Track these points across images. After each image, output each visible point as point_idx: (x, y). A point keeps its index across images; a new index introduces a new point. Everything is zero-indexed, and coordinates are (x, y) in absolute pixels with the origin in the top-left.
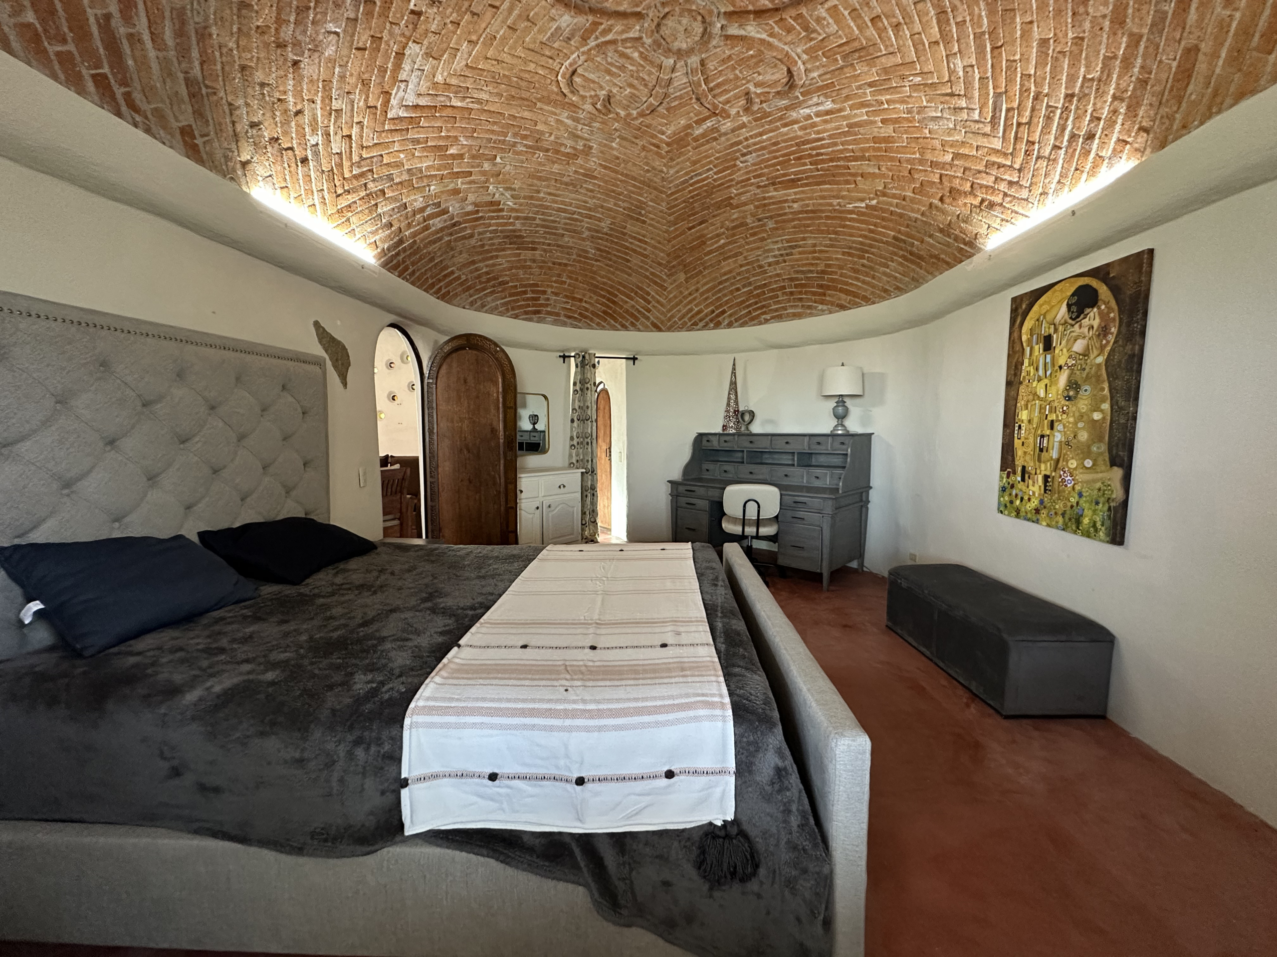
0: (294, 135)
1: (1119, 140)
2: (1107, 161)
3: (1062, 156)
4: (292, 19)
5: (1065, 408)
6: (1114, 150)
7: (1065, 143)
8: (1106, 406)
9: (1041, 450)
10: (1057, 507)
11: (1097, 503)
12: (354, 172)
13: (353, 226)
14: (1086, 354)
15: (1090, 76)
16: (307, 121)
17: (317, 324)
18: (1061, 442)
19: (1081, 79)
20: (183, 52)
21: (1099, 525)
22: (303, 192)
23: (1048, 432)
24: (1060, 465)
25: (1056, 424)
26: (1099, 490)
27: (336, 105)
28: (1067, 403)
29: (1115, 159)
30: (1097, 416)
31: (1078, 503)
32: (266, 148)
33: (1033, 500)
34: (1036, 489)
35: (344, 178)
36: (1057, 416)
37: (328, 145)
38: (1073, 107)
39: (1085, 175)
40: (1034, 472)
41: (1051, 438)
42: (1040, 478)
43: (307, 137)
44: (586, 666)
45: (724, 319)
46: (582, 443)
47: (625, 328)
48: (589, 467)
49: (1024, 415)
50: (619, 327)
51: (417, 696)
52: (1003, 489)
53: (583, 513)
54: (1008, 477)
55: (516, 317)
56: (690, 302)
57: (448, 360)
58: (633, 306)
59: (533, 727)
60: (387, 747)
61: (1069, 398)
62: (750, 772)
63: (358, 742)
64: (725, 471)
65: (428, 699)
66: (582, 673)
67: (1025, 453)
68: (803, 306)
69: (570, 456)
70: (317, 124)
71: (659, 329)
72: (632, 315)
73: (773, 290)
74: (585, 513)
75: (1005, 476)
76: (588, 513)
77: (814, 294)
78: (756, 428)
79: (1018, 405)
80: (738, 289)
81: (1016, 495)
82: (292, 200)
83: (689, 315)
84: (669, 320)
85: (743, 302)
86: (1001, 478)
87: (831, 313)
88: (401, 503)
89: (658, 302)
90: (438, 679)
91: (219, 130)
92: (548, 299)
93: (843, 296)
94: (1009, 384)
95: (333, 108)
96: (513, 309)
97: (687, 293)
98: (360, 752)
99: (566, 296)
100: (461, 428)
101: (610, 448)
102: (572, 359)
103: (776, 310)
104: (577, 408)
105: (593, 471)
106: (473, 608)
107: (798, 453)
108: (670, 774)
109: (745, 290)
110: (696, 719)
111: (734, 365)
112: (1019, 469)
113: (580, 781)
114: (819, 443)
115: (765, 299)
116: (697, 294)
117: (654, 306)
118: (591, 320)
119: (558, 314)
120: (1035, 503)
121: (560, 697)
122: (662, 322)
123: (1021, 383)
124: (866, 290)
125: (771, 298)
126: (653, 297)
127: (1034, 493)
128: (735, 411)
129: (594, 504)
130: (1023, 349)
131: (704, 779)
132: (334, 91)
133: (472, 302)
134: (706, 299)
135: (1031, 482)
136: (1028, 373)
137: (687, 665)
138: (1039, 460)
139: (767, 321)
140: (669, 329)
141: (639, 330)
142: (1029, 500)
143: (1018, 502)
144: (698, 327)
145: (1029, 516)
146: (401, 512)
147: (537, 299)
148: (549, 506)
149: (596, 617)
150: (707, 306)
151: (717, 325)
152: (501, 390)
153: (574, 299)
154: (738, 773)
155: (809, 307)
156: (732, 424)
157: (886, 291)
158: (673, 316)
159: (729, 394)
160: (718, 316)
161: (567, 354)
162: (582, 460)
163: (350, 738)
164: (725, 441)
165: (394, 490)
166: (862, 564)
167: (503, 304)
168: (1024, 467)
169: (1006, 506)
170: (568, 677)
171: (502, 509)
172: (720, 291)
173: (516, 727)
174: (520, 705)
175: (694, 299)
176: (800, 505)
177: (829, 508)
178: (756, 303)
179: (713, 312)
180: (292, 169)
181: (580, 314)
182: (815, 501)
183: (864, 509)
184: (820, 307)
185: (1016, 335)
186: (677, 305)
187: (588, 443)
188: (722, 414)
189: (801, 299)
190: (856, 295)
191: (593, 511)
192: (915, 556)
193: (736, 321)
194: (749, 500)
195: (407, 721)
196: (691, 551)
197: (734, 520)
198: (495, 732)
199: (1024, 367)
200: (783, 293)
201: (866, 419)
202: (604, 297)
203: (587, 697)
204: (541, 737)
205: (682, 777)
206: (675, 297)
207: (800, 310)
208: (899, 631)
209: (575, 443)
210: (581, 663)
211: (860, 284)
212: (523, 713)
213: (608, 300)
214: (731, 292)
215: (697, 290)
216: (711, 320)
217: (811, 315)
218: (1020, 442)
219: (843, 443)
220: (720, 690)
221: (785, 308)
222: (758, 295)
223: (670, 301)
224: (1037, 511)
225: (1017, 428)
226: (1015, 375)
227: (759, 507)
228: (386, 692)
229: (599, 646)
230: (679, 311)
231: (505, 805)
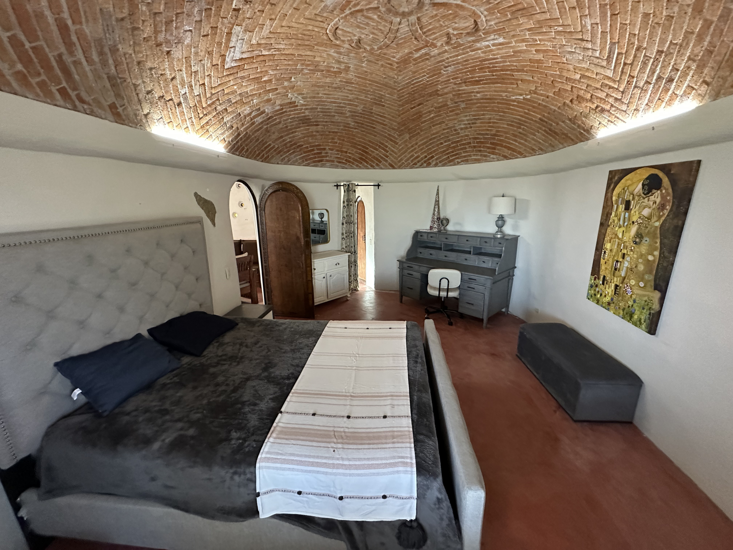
0: (172, 92)
1: (689, 86)
2: (679, 97)
3: (651, 89)
4: (163, 29)
5: (632, 248)
6: (685, 91)
7: (654, 81)
8: (657, 253)
9: (616, 269)
10: (620, 304)
11: (643, 309)
12: (208, 103)
13: (211, 133)
14: (649, 218)
15: (675, 42)
16: (178, 82)
17: (196, 195)
18: (627, 268)
19: (668, 42)
20: (104, 63)
21: (642, 321)
22: (180, 122)
23: (621, 260)
24: (626, 280)
25: (626, 256)
26: (646, 301)
27: (194, 69)
28: (634, 245)
29: (685, 98)
30: (650, 258)
31: (632, 305)
32: (157, 103)
33: (607, 297)
34: (610, 291)
35: (203, 108)
36: (627, 252)
37: (192, 93)
38: (662, 59)
39: (664, 104)
40: (610, 281)
41: (622, 264)
42: (613, 286)
43: (180, 91)
44: (345, 432)
45: (433, 161)
46: (348, 236)
47: (373, 167)
48: (353, 250)
49: (608, 246)
50: (369, 167)
51: (261, 451)
52: (591, 286)
53: (350, 276)
54: (595, 280)
55: (308, 165)
56: (412, 151)
57: (270, 197)
58: (377, 154)
59: (318, 472)
60: (249, 476)
61: (636, 243)
62: (424, 498)
63: (235, 473)
64: (431, 254)
65: (268, 453)
66: (342, 438)
67: (606, 268)
68: (481, 155)
69: (342, 244)
70: (185, 82)
71: (393, 168)
72: (377, 160)
73: (464, 144)
74: (351, 276)
75: (593, 279)
76: (352, 276)
77: (489, 148)
78: (450, 228)
79: (606, 239)
80: (442, 143)
81: (598, 292)
82: (175, 128)
83: (412, 159)
84: (399, 161)
85: (444, 151)
86: (591, 279)
87: (498, 160)
88: (250, 274)
89: (393, 151)
90: (271, 440)
91: (130, 101)
92: (327, 153)
93: (506, 150)
94: (602, 224)
95: (193, 71)
96: (306, 160)
97: (410, 145)
98: (236, 478)
99: (338, 151)
100: (280, 236)
101: (365, 236)
102: (342, 187)
103: (465, 157)
104: (345, 216)
105: (355, 252)
106: (288, 378)
107: (474, 247)
108: (384, 497)
109: (446, 144)
110: (398, 472)
111: (438, 190)
112: (602, 277)
113: (341, 498)
114: (486, 242)
115: (458, 150)
116: (417, 146)
117: (390, 154)
118: (353, 163)
119: (333, 161)
120: (608, 299)
121: (330, 455)
122: (395, 164)
123: (609, 226)
124: (520, 148)
125: (462, 149)
126: (389, 148)
127: (608, 293)
128: (437, 219)
129: (356, 270)
130: (613, 205)
131: (401, 501)
132: (192, 62)
133: (282, 159)
134: (422, 149)
135: (607, 286)
136: (614, 221)
137: (396, 433)
138: (614, 275)
139: (458, 163)
140: (400, 167)
141: (382, 169)
142: (605, 296)
143: (599, 296)
144: (417, 166)
145: (604, 305)
146: (250, 279)
147: (321, 153)
148: (331, 276)
149: (351, 391)
150: (422, 154)
151: (429, 165)
152: (301, 215)
153: (342, 151)
154: (418, 498)
155: (485, 156)
156: (436, 226)
157: (533, 150)
158: (401, 160)
159: (435, 208)
160: (429, 159)
161: (339, 184)
162: (349, 246)
163: (231, 471)
164: (431, 237)
165: (245, 267)
166: (508, 311)
167: (300, 159)
168: (604, 277)
169: (592, 296)
170: (335, 440)
171: (305, 281)
172: (431, 144)
173: (310, 472)
174: (311, 460)
175: (415, 149)
176: (472, 280)
177: (489, 284)
178: (453, 152)
179: (426, 157)
180: (173, 111)
181: (346, 160)
182: (481, 278)
183: (510, 281)
184: (492, 156)
185: (609, 194)
186: (405, 152)
187: (352, 237)
188: (430, 219)
189: (480, 151)
190: (514, 150)
191: (355, 274)
192: (538, 310)
193: (440, 162)
194: (443, 278)
195: (257, 465)
196: (406, 329)
197: (434, 288)
198: (300, 473)
199: (611, 217)
200: (469, 147)
201: (515, 227)
202: (360, 149)
203: (345, 457)
204: (321, 477)
205: (391, 498)
206: (403, 148)
207: (479, 157)
208: (523, 360)
209: (344, 237)
210: (342, 430)
211: (517, 144)
212: (312, 464)
213: (363, 151)
214: (438, 145)
215: (416, 144)
216: (425, 162)
217: (486, 161)
218: (604, 261)
219: (500, 243)
220: (411, 454)
221: (470, 156)
222: (454, 147)
223: (400, 150)
224: (609, 304)
225: (603, 253)
226: (606, 220)
227: (448, 282)
228: (247, 447)
229: (352, 415)
230: (405, 156)
231: (306, 505)
